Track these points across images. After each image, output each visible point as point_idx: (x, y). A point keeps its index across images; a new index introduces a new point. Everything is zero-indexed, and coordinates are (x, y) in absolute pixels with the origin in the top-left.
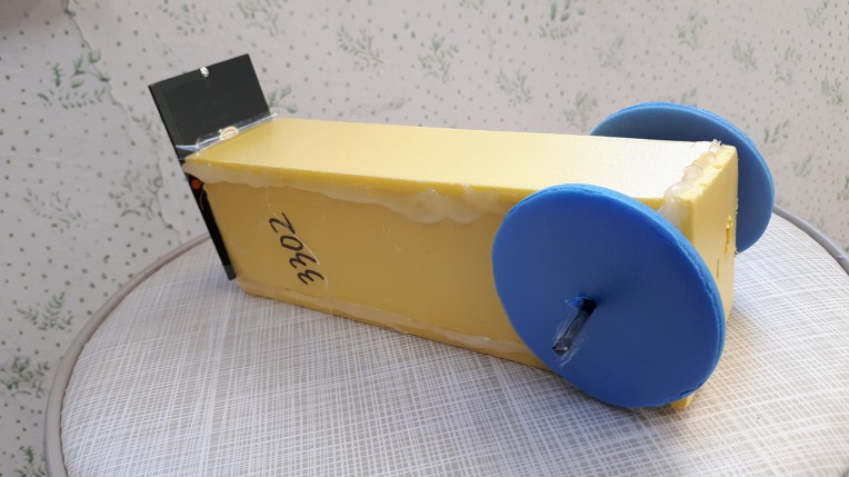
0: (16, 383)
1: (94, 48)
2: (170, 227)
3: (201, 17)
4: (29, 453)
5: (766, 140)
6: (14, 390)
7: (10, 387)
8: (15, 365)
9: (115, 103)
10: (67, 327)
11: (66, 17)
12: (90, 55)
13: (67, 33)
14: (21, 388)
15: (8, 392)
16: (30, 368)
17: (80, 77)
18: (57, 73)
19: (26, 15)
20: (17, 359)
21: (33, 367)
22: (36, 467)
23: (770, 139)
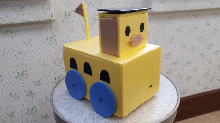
0: (29, 95)
1: (55, 34)
2: (63, 68)
3: (75, 30)
4: (29, 110)
5: (187, 64)
6: (28, 97)
7: (28, 96)
8: (29, 92)
9: (57, 45)
10: (40, 86)
11: (51, 28)
12: (54, 36)
13: (50, 31)
14: (30, 96)
15: (27, 97)
16: (32, 93)
17: (51, 39)
18: (47, 38)
19: (44, 28)
20: (30, 91)
21: (33, 93)
22: (29, 113)
23: (188, 63)
